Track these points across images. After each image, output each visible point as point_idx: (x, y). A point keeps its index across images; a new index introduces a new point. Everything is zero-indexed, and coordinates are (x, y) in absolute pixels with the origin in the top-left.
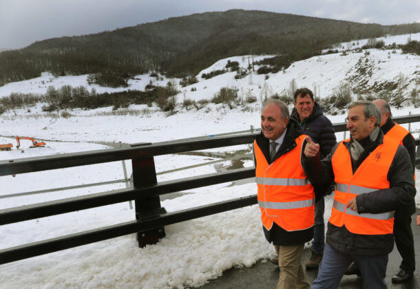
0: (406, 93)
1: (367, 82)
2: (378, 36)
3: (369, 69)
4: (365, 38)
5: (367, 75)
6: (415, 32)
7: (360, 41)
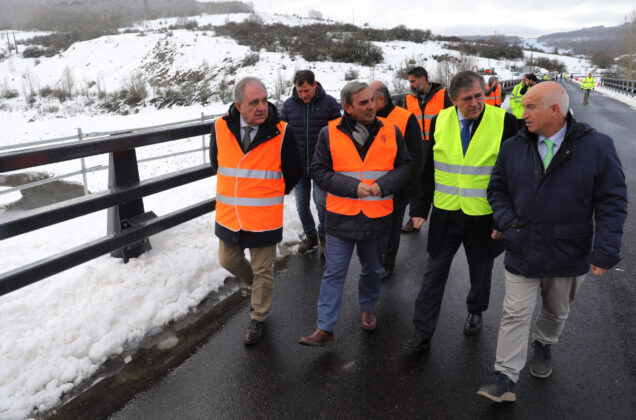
0: (214, 86)
1: (167, 71)
2: (192, 14)
3: (169, 54)
4: (175, 16)
5: (168, 62)
6: (236, 12)
7: (169, 20)
